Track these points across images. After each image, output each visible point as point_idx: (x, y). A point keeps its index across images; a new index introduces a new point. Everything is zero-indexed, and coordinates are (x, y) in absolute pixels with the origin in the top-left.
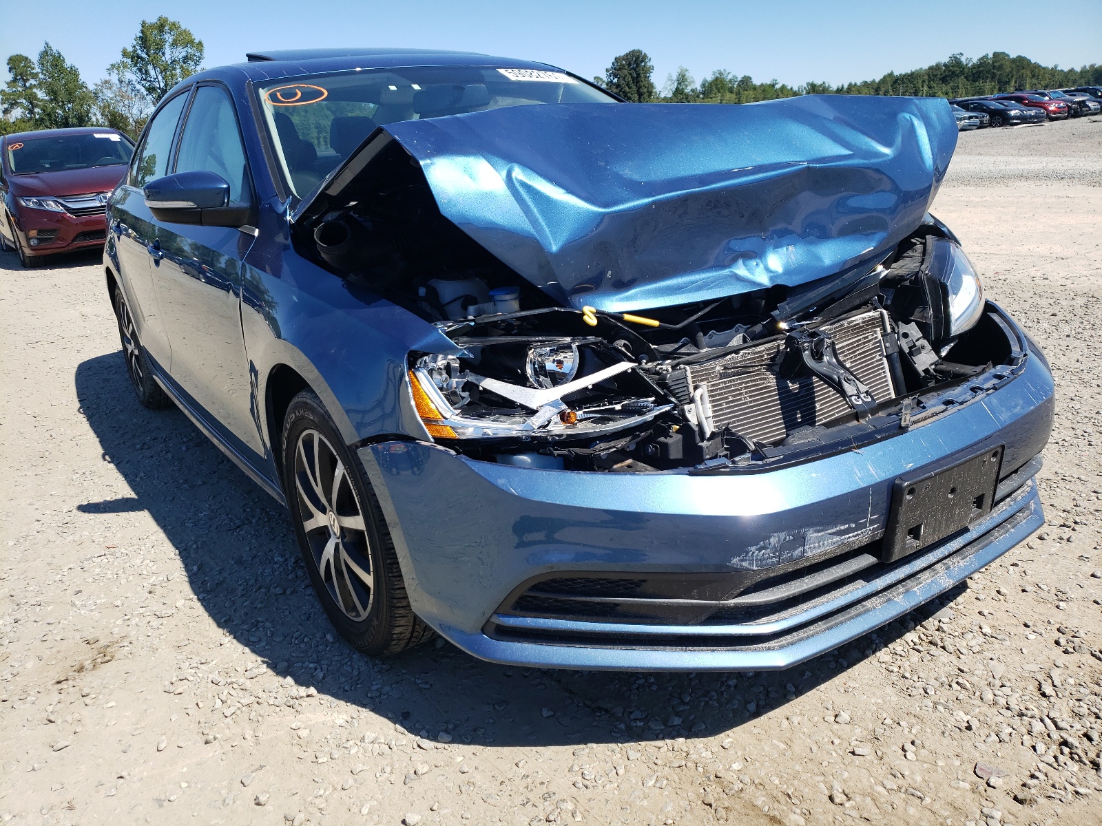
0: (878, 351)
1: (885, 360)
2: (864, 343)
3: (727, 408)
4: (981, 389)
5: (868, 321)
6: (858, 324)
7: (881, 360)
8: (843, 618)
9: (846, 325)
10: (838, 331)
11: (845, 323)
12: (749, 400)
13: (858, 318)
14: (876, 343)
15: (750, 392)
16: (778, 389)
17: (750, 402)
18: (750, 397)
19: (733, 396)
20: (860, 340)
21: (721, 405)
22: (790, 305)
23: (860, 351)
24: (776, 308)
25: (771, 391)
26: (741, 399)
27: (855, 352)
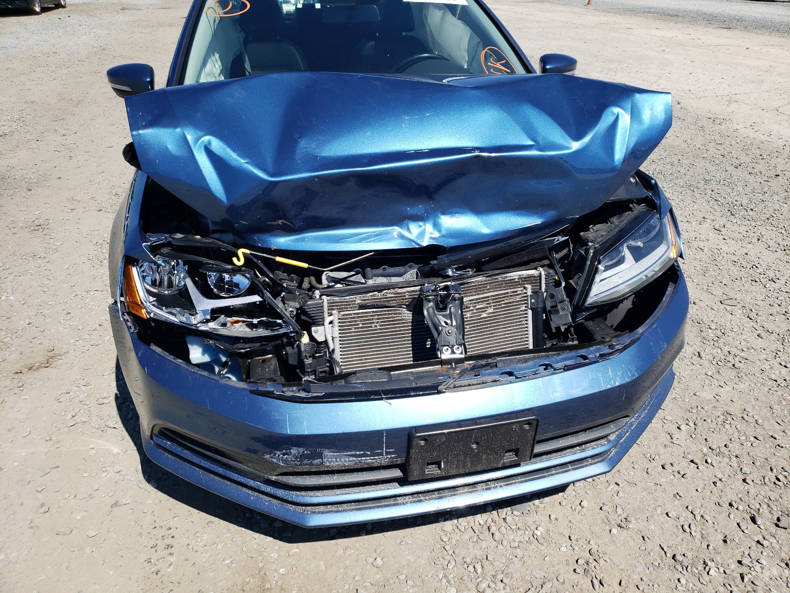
0: (525, 303)
1: (530, 312)
2: (511, 296)
3: (354, 332)
4: (552, 367)
5: (525, 278)
6: (514, 279)
7: (526, 310)
8: (373, 505)
9: (500, 279)
10: (490, 283)
11: (499, 278)
12: (379, 327)
13: (515, 275)
14: (525, 297)
15: (382, 322)
16: (412, 322)
17: (380, 329)
18: (381, 326)
19: (363, 324)
20: (507, 293)
21: (351, 329)
22: (450, 258)
23: (506, 302)
24: (436, 259)
25: (407, 323)
26: (371, 327)
27: (500, 301)
